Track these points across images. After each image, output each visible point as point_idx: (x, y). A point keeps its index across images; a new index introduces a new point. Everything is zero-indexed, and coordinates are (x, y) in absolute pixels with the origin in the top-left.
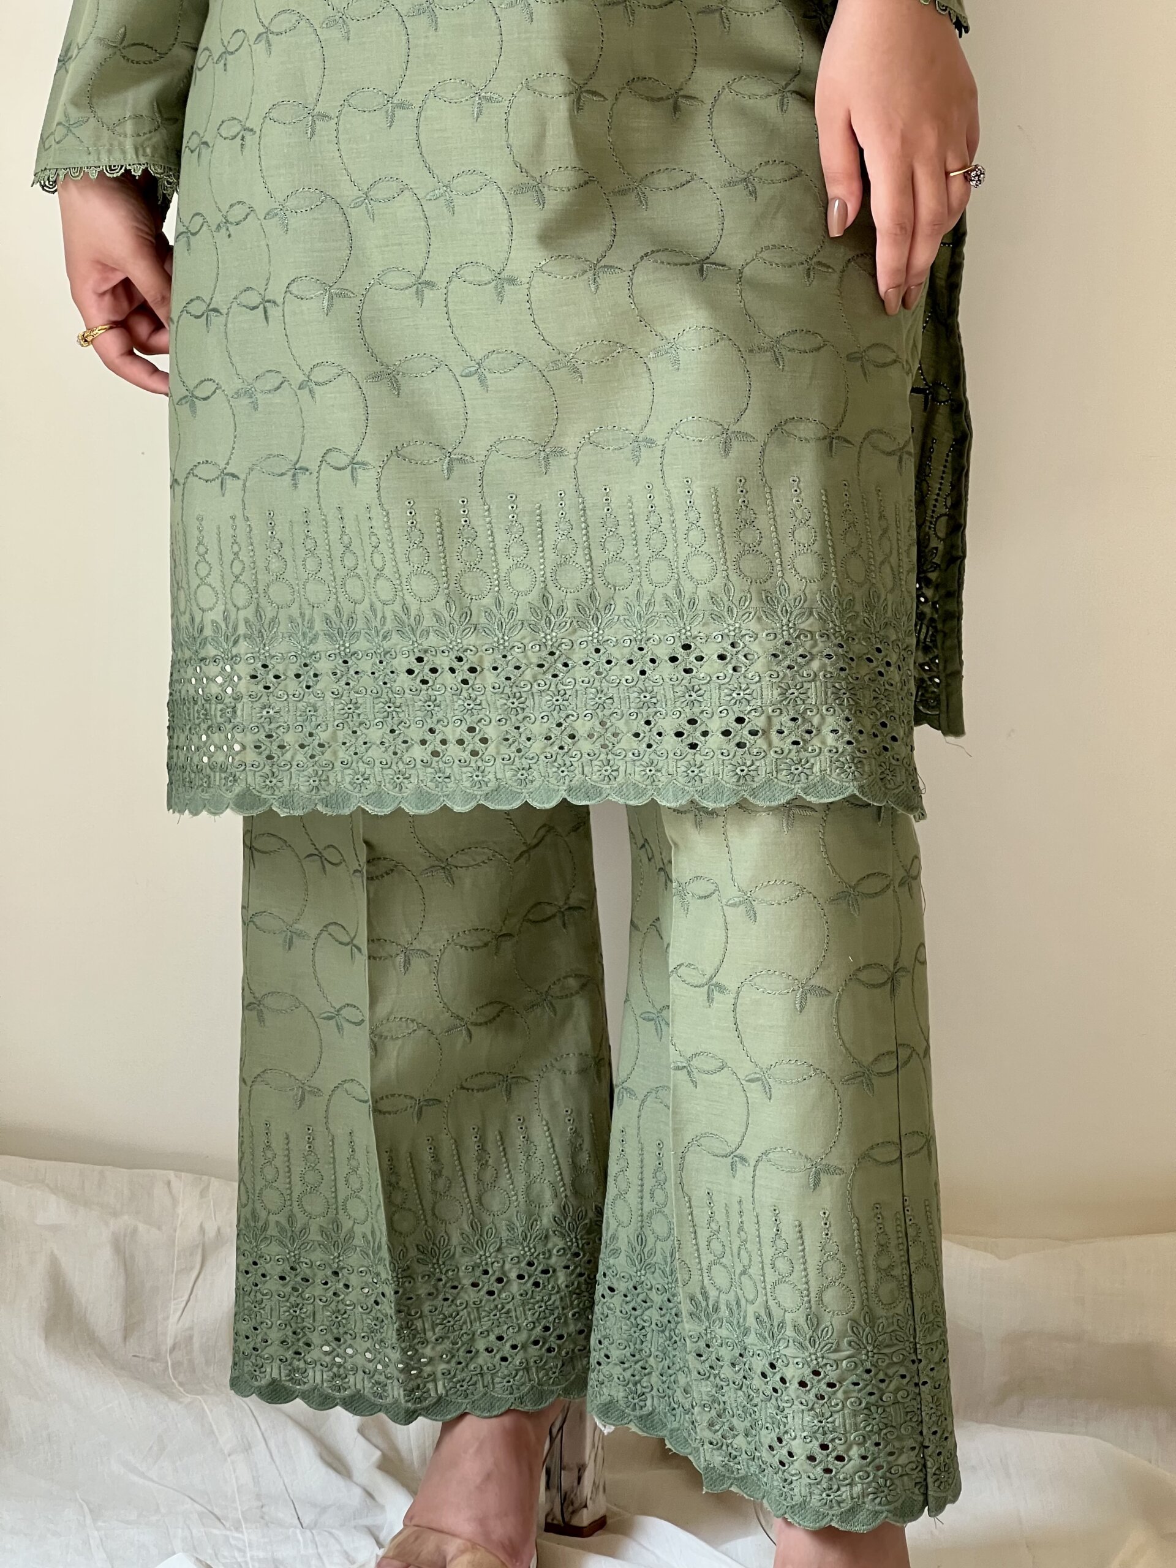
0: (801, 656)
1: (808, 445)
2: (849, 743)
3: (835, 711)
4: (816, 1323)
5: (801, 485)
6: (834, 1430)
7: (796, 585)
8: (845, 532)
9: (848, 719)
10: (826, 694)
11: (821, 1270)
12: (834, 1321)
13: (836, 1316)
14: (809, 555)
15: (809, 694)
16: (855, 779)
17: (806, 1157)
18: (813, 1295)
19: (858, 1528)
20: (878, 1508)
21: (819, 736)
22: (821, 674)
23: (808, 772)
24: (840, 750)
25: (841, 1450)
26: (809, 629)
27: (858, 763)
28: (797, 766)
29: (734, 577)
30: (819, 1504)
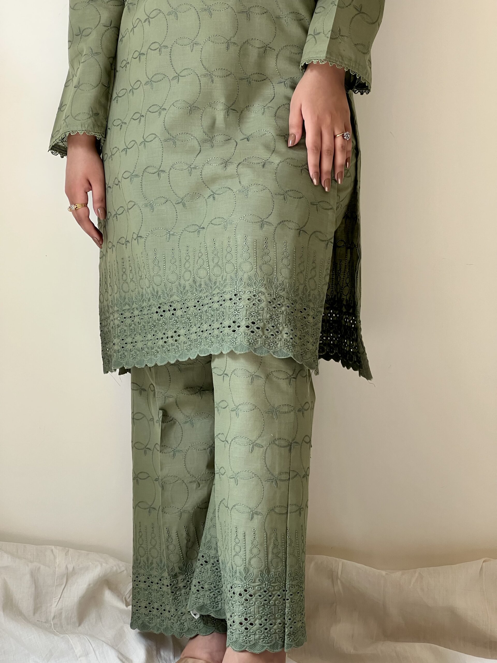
0: (278, 304)
1: (292, 231)
2: (291, 338)
3: (288, 326)
4: (247, 571)
5: (287, 244)
6: (250, 613)
7: (281, 279)
8: (300, 264)
9: (292, 330)
10: (286, 319)
11: (251, 551)
12: (254, 571)
13: (255, 569)
14: (287, 269)
15: (280, 318)
16: (292, 352)
17: (249, 508)
18: (247, 560)
19: (256, 652)
20: (264, 645)
21: (281, 334)
22: (285, 312)
23: (276, 346)
24: (288, 340)
25: (252, 621)
26: (283, 295)
27: (294, 346)
28: (272, 343)
29: (259, 271)
30: (242, 642)
